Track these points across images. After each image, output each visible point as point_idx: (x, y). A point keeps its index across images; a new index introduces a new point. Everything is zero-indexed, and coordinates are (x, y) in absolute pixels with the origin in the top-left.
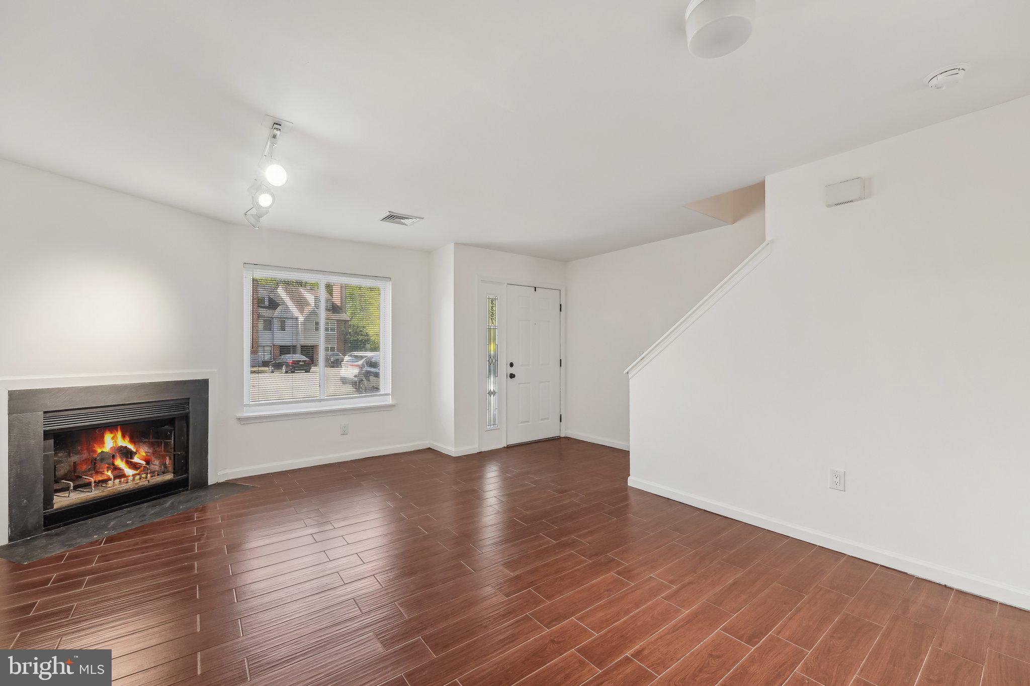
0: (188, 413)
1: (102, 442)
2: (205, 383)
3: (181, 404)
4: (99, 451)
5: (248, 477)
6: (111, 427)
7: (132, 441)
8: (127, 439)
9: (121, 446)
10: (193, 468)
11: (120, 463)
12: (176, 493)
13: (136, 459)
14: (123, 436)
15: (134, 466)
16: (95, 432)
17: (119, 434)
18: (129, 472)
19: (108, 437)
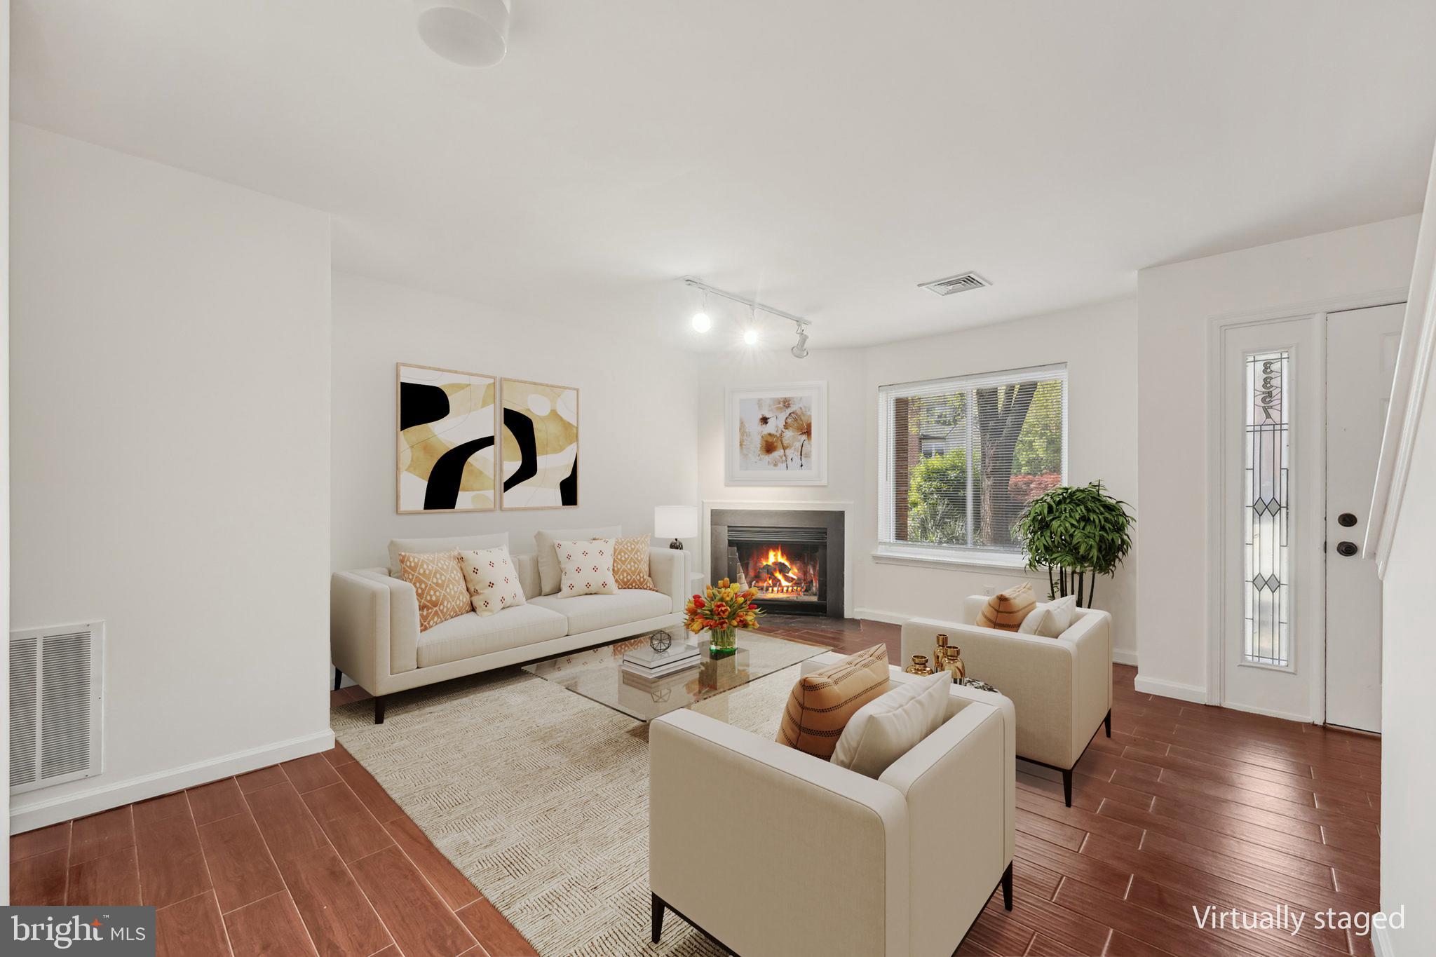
0: (826, 542)
1: (767, 558)
2: (842, 514)
3: (820, 533)
4: (765, 563)
5: (887, 623)
6: (774, 546)
7: (788, 559)
8: (785, 558)
9: (780, 563)
10: (830, 596)
11: (778, 575)
12: (815, 616)
13: (790, 575)
14: (782, 555)
15: (787, 579)
16: (762, 548)
17: (779, 553)
18: (784, 583)
19: (771, 554)
